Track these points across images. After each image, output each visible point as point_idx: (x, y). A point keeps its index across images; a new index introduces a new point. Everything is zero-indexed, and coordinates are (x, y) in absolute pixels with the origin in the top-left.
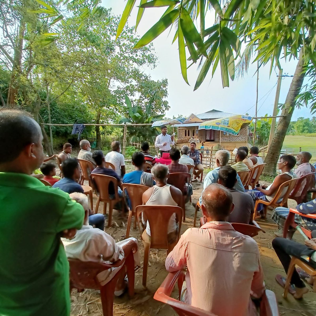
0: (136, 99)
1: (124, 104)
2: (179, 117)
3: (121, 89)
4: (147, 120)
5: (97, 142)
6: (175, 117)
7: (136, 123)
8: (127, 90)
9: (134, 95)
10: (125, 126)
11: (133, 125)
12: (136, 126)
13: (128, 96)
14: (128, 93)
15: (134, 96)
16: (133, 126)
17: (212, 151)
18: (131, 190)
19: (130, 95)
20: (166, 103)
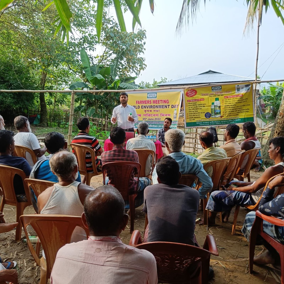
0: (99, 55)
1: (80, 61)
2: (161, 81)
3: (75, 40)
4: (112, 85)
5: (41, 115)
6: (155, 81)
7: (97, 89)
8: (84, 41)
9: (94, 49)
10: (72, 93)
11: (91, 92)
12: (97, 93)
13: (86, 51)
14: (86, 47)
15: (94, 51)
16: (92, 94)
17: (196, 129)
18: (38, 189)
19: (88, 49)
20: (141, 61)
